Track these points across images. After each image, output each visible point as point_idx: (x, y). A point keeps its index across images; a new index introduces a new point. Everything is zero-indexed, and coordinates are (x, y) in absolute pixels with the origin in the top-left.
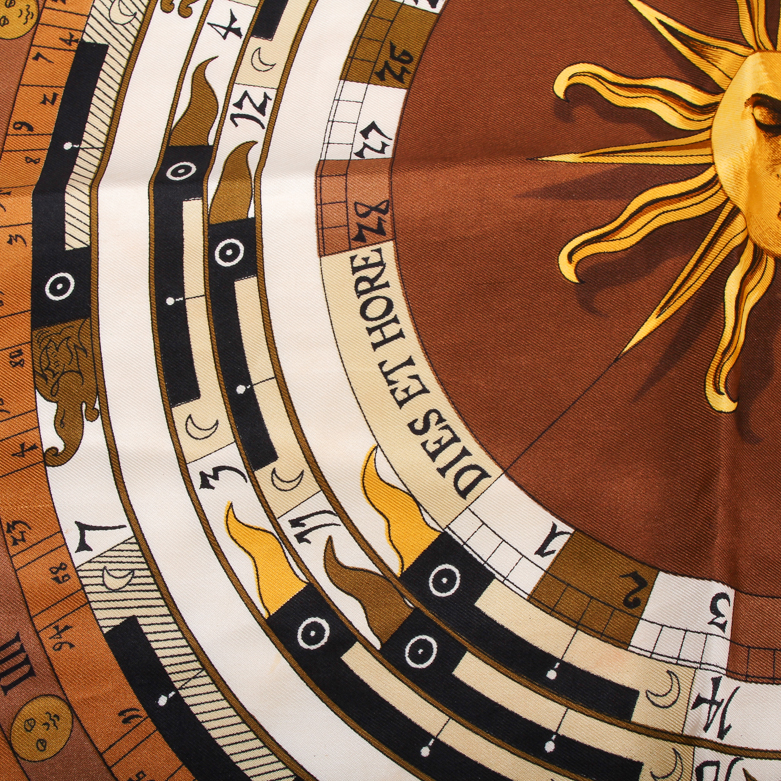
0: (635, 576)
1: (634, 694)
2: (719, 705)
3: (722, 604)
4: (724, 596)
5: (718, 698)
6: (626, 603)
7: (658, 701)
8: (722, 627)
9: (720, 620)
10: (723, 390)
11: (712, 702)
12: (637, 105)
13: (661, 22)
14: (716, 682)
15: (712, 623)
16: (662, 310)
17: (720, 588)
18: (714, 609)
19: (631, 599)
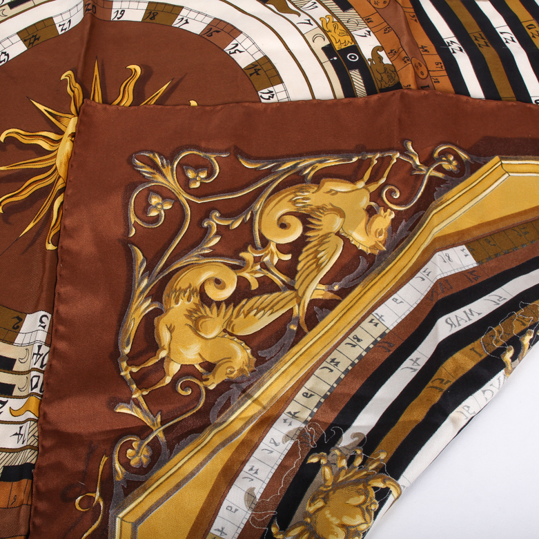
0: (18, 318)
1: (15, 360)
2: (41, 355)
3: (44, 319)
4: (45, 316)
5: (40, 353)
6: (14, 328)
7: (22, 361)
8: (44, 327)
9: (43, 325)
10: (50, 242)
11: (38, 354)
12: (33, 143)
13: (46, 110)
14: (40, 347)
15: (40, 326)
16: (35, 220)
17: (43, 313)
18: (41, 321)
19: (15, 326)
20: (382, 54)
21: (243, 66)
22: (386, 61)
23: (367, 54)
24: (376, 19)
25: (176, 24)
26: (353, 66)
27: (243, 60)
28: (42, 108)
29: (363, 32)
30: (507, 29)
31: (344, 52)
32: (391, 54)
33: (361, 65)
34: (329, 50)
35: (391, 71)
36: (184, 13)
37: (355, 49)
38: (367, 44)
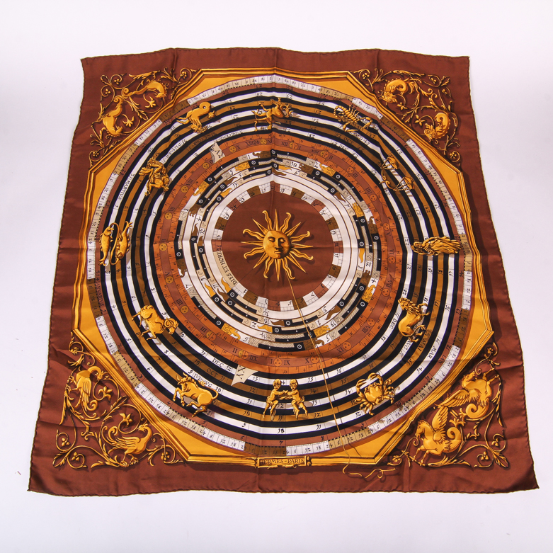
0: (256, 296)
2: (267, 312)
4: (266, 300)
8: (267, 303)
10: (266, 275)
12: (254, 236)
13: (258, 224)
14: (266, 310)
16: (257, 264)
19: (255, 299)
20: (373, 219)
21: (326, 220)
22: (374, 223)
23: (368, 219)
24: (371, 205)
25: (302, 198)
26: (363, 224)
27: (326, 218)
28: (256, 223)
29: (367, 210)
30: (419, 209)
31: (360, 218)
32: (376, 220)
33: (365, 224)
34: (355, 217)
35: (375, 227)
36: (305, 195)
37: (364, 217)
38: (368, 215)
